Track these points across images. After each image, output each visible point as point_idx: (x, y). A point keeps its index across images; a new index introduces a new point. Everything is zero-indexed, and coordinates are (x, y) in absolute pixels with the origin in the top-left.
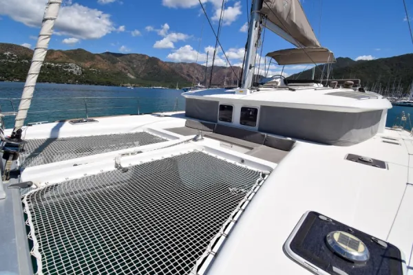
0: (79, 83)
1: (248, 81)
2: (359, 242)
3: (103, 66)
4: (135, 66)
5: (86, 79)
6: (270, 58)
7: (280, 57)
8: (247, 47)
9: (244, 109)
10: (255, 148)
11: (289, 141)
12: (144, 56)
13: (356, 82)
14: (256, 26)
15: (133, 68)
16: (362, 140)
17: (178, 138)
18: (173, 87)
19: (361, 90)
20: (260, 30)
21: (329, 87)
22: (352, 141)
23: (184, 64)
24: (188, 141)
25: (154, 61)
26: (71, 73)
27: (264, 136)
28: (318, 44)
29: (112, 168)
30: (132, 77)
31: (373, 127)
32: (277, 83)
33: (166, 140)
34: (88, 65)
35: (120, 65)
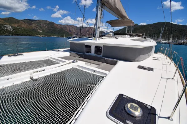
0: (11, 35)
1: (98, 34)
2: (138, 107)
3: (24, 26)
4: (42, 26)
5: (16, 33)
6: (108, 24)
7: (112, 23)
8: (96, 19)
9: (96, 47)
10: (101, 65)
11: (115, 61)
12: (46, 21)
13: (143, 34)
14: (100, 9)
15: (41, 27)
16: (144, 59)
17: (65, 62)
18: (62, 36)
19: (145, 38)
20: (102, 11)
21: (132, 37)
22: (140, 60)
23: (67, 25)
24: (70, 63)
25: (52, 24)
26: (7, 29)
27: (105, 59)
28: (128, 18)
29: (29, 79)
30: (41, 32)
31: (149, 53)
32: (111, 35)
33: (59, 63)
34: (16, 25)
35: (34, 25)
